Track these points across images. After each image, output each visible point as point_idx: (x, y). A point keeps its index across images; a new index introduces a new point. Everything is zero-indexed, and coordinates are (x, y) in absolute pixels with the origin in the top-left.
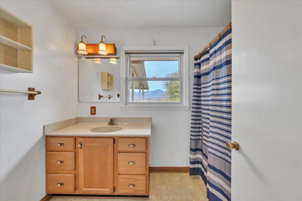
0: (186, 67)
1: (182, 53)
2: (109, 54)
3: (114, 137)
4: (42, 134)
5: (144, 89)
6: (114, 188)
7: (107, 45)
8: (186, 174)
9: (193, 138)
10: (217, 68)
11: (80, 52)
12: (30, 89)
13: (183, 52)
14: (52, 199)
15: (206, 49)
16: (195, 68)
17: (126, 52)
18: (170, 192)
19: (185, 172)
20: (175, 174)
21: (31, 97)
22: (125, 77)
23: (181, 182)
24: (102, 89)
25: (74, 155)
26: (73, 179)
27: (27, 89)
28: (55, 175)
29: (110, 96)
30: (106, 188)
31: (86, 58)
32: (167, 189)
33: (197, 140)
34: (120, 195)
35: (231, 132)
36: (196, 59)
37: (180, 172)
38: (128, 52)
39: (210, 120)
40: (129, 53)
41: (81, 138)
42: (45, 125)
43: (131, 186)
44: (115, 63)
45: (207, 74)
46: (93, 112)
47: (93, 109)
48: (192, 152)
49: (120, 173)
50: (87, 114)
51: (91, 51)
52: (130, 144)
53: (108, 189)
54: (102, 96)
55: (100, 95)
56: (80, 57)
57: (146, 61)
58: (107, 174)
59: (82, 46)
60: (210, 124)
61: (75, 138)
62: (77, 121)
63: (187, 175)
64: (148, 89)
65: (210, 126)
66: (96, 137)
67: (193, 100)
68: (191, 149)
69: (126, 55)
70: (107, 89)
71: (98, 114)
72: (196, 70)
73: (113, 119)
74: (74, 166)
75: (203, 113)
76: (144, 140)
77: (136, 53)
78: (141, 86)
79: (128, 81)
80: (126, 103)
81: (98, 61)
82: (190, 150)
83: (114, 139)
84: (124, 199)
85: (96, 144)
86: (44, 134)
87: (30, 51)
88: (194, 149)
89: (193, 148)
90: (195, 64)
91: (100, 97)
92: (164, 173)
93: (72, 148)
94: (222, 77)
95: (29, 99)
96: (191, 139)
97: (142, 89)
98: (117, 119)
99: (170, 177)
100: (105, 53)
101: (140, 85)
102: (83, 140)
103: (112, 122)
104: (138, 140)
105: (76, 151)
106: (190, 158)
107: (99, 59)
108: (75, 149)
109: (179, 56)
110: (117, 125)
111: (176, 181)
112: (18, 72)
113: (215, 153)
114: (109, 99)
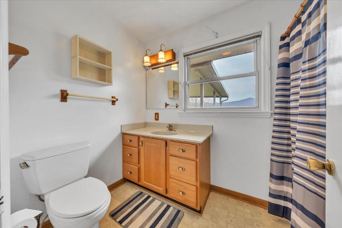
0: (264, 56)
1: (259, 36)
2: (167, 61)
3: (166, 139)
4: (120, 132)
5: (222, 97)
6: (166, 189)
7: (165, 52)
8: (265, 210)
9: (275, 158)
10: (311, 42)
11: (146, 64)
12: (112, 97)
13: (260, 34)
14: (127, 183)
15: (296, 16)
16: (280, 53)
17: (184, 55)
18: (232, 221)
19: (263, 207)
20: (245, 204)
21: (113, 103)
22: (184, 81)
23: (252, 216)
24: (169, 98)
25: (138, 151)
26: (137, 171)
27: (111, 97)
28: (127, 164)
29: (177, 104)
30: (160, 187)
31: (153, 69)
32: (228, 216)
33: (284, 163)
34: (172, 198)
35: (325, 147)
36: (283, 38)
37: (254, 204)
38: (186, 54)
39: (297, 130)
40: (188, 55)
41: (143, 137)
42: (122, 124)
43: (181, 193)
44: (176, 69)
45: (298, 57)
46: (157, 118)
47: (157, 115)
48: (274, 180)
49: (172, 177)
50: (151, 119)
51: (154, 62)
52: (180, 148)
53: (161, 189)
54: (168, 105)
55: (166, 103)
56: (147, 69)
57: (214, 60)
58: (160, 174)
59: (147, 59)
60: (297, 135)
61: (139, 137)
62: (145, 125)
63: (264, 212)
64: (226, 96)
65: (297, 140)
66: (153, 138)
67: (275, 102)
68: (272, 175)
69: (185, 57)
70: (172, 97)
71: (161, 120)
72: (282, 56)
73: (172, 125)
74: (138, 160)
75: (293, 122)
76: (194, 146)
77: (195, 53)
78: (216, 93)
79: (187, 86)
80: (184, 109)
81: (162, 70)
82: (270, 176)
83: (166, 142)
84: (177, 205)
85: (152, 144)
86: (121, 131)
87: (111, 69)
88: (277, 175)
89: (275, 173)
90: (281, 47)
91: (167, 105)
92: (230, 198)
93: (136, 145)
94: (319, 55)
95: (112, 104)
96: (271, 160)
97: (217, 97)
98: (177, 125)
99: (237, 205)
100: (164, 61)
101: (214, 93)
102: (143, 139)
103: (171, 128)
104: (187, 145)
105: (139, 148)
106: (270, 188)
107: (163, 68)
108: (139, 146)
109: (254, 42)
110: (175, 131)
111: (244, 212)
112: (106, 86)
113: (305, 184)
114: (177, 108)
